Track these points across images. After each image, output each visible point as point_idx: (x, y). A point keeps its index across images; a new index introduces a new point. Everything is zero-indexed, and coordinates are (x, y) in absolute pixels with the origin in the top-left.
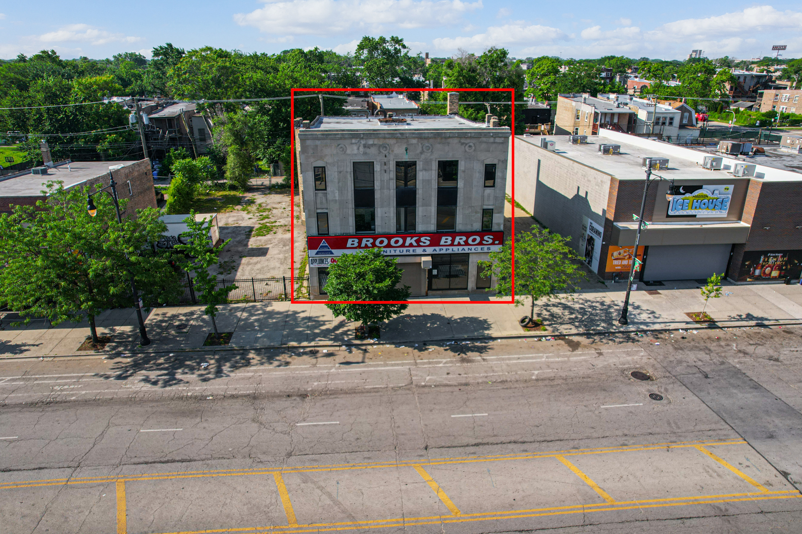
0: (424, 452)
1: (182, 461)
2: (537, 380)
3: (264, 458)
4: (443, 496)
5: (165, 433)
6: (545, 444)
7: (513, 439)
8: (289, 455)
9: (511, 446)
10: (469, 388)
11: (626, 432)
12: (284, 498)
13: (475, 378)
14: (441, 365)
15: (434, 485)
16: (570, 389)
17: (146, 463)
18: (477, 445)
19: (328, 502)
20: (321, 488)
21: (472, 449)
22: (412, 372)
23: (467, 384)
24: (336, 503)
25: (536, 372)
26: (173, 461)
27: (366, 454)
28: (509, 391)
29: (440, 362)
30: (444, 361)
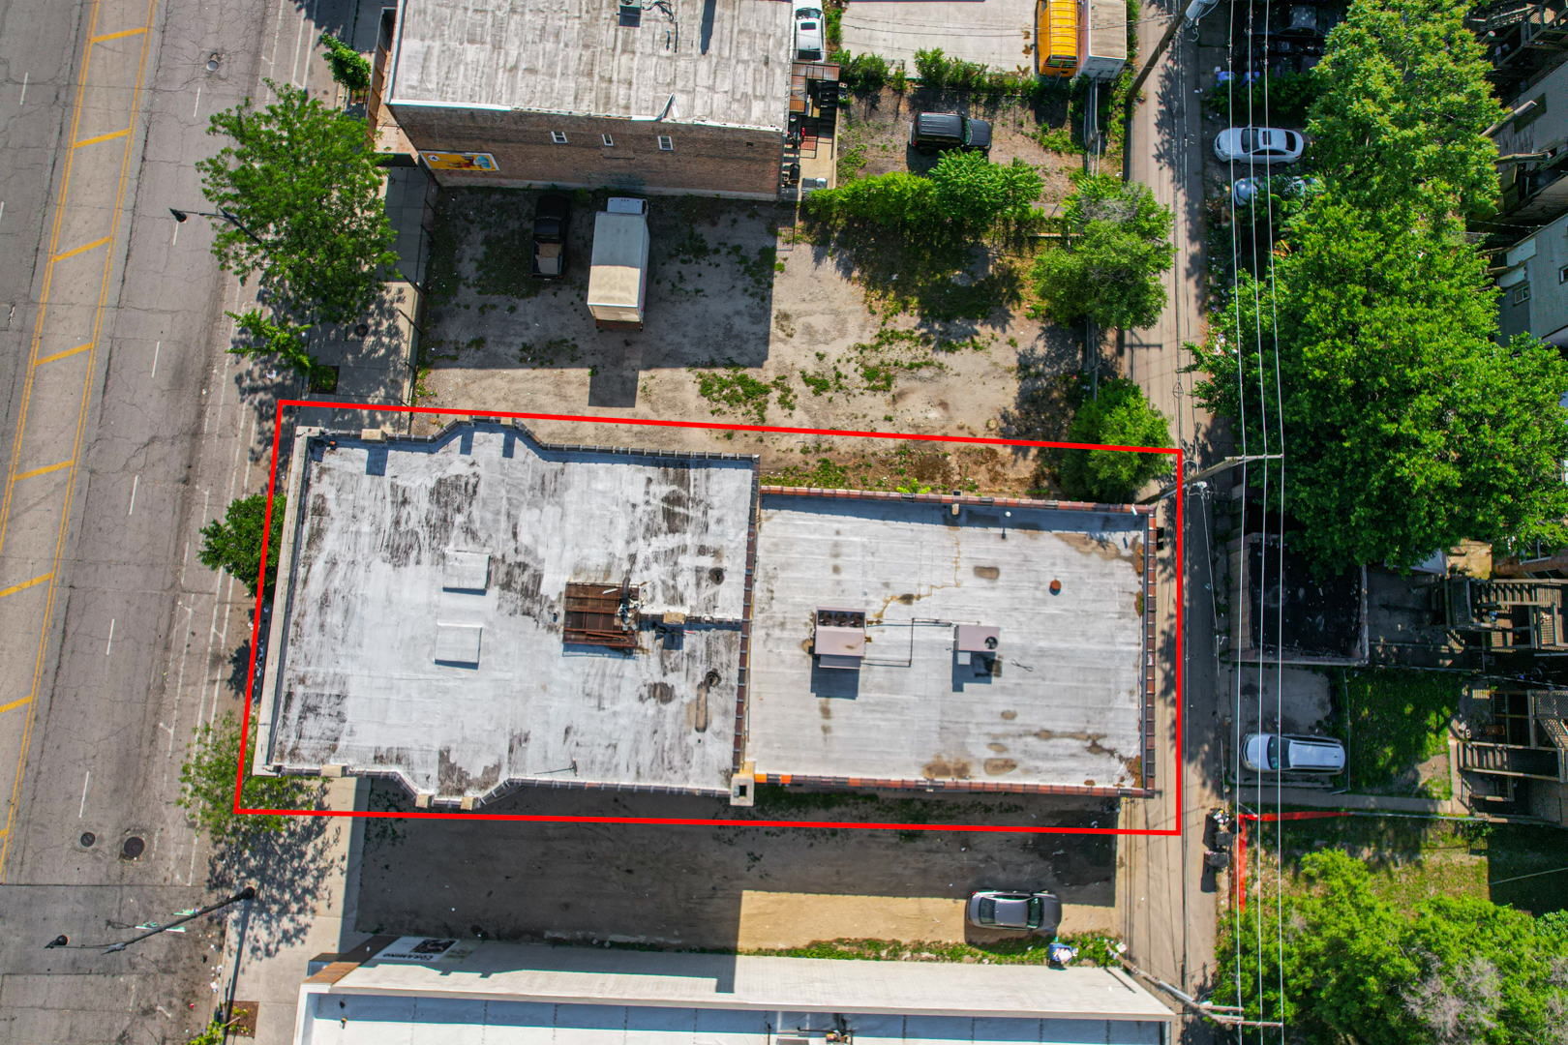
0: (67, 583)
1: (105, 387)
2: (155, 726)
3: (93, 453)
4: (13, 590)
5: (150, 364)
6: (49, 693)
7: (65, 666)
8: (92, 472)
9: (54, 663)
10: (158, 652)
11: (43, 776)
12: (43, 470)
13: (177, 661)
14: (213, 629)
15: (27, 585)
16: (128, 755)
17: (110, 359)
18: (65, 631)
19: (30, 503)
20: (46, 498)
21: (60, 626)
22: (206, 596)
23: (167, 648)
24: (28, 509)
25: (171, 731)
26: (107, 379)
27: (76, 537)
28: (143, 689)
29: (219, 628)
30: (223, 636)
